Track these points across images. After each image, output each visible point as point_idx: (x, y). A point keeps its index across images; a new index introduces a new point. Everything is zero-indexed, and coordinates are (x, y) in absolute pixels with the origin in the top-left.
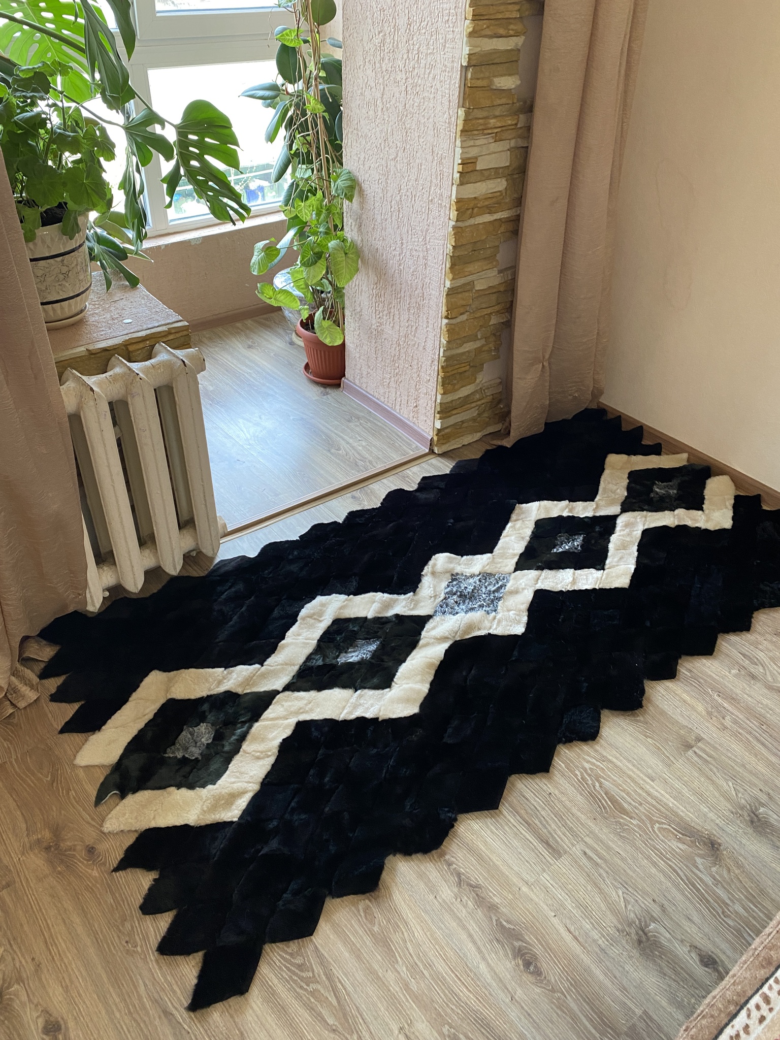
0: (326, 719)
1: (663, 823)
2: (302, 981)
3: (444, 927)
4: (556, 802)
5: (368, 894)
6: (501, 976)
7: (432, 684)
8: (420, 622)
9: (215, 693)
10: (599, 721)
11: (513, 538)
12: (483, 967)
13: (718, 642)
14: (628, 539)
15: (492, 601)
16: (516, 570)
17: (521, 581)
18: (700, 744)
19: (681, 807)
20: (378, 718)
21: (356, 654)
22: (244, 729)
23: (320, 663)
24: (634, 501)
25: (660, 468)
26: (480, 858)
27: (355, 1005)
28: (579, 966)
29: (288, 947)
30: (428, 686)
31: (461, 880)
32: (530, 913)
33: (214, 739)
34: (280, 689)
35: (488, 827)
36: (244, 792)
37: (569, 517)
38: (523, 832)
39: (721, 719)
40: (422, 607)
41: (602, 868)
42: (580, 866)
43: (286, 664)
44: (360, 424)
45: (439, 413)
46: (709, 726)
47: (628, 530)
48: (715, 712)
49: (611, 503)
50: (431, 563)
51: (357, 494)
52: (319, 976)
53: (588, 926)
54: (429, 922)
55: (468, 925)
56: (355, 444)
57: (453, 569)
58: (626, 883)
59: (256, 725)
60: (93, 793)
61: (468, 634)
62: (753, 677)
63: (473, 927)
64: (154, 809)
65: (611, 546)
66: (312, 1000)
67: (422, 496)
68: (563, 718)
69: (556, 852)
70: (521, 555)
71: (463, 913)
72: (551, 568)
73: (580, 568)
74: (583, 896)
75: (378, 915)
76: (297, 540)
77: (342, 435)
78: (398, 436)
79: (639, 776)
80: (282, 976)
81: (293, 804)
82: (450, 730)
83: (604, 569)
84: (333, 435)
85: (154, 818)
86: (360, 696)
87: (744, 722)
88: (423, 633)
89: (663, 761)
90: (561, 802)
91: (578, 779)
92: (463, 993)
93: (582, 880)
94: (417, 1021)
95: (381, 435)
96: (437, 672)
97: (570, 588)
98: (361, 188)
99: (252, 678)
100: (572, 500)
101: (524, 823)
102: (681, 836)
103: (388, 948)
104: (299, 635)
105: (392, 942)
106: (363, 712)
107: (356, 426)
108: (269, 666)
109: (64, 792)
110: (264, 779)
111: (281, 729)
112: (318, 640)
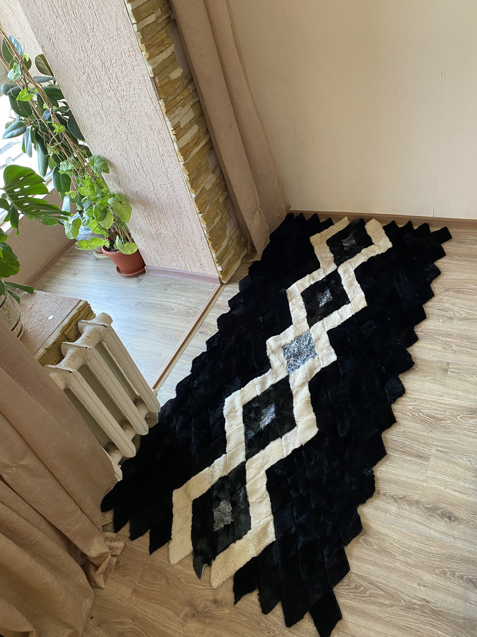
0: (278, 462)
1: (460, 415)
2: (361, 594)
3: (404, 526)
4: (409, 434)
5: (360, 534)
6: (442, 531)
7: (314, 411)
8: (285, 382)
9: (214, 482)
10: (401, 382)
11: (297, 310)
12: (432, 532)
13: (425, 310)
14: (350, 279)
15: (311, 350)
16: (310, 327)
17: (317, 331)
18: (450, 366)
19: (462, 402)
20: (302, 445)
21: (266, 418)
22: (243, 492)
23: (253, 434)
24: (339, 257)
25: (339, 232)
26: (396, 483)
27: (392, 588)
28: (471, 504)
29: (344, 583)
30: (313, 413)
31: (395, 499)
32: (435, 494)
33: (232, 507)
34: (245, 460)
35: (389, 466)
36: (268, 524)
37: (315, 283)
38: (405, 458)
39: (451, 348)
40: (280, 374)
41: (449, 453)
42: (440, 458)
43: (237, 445)
44: (173, 288)
45: (217, 263)
46: (448, 354)
47: (347, 275)
48: (446, 346)
49: (329, 264)
50: (268, 347)
51: (201, 329)
52: (367, 586)
53: (462, 484)
54: (396, 528)
55: (413, 518)
56: (179, 302)
57: (281, 344)
58: (464, 453)
59: (247, 486)
60: (193, 573)
61: (312, 375)
62: (451, 318)
63: (416, 517)
64: (232, 561)
65: (345, 288)
66: (372, 599)
67: (236, 312)
68: (385, 391)
69: (426, 458)
70: (307, 317)
71: (407, 513)
72: (326, 316)
73: (339, 308)
74: (451, 471)
75: (371, 540)
76: (191, 374)
77: (168, 300)
78: (198, 284)
79: (435, 398)
80: (351, 597)
81: (295, 514)
82: (339, 430)
83: (350, 302)
84: (163, 303)
85: (235, 565)
86: (286, 439)
87: (461, 343)
88: (291, 387)
89: (441, 385)
90: (411, 432)
91: (411, 417)
92: (433, 549)
93: (446, 464)
94: (423, 576)
95: (188, 288)
96: (312, 403)
97: (342, 321)
98: (110, 162)
99: (226, 463)
100: (310, 273)
101: (402, 453)
102: (471, 416)
103: (387, 552)
104: (232, 426)
105: (386, 548)
106: (293, 446)
107: (172, 291)
108: (230, 451)
109: (178, 582)
110: (272, 511)
111: (261, 480)
112: (243, 423)
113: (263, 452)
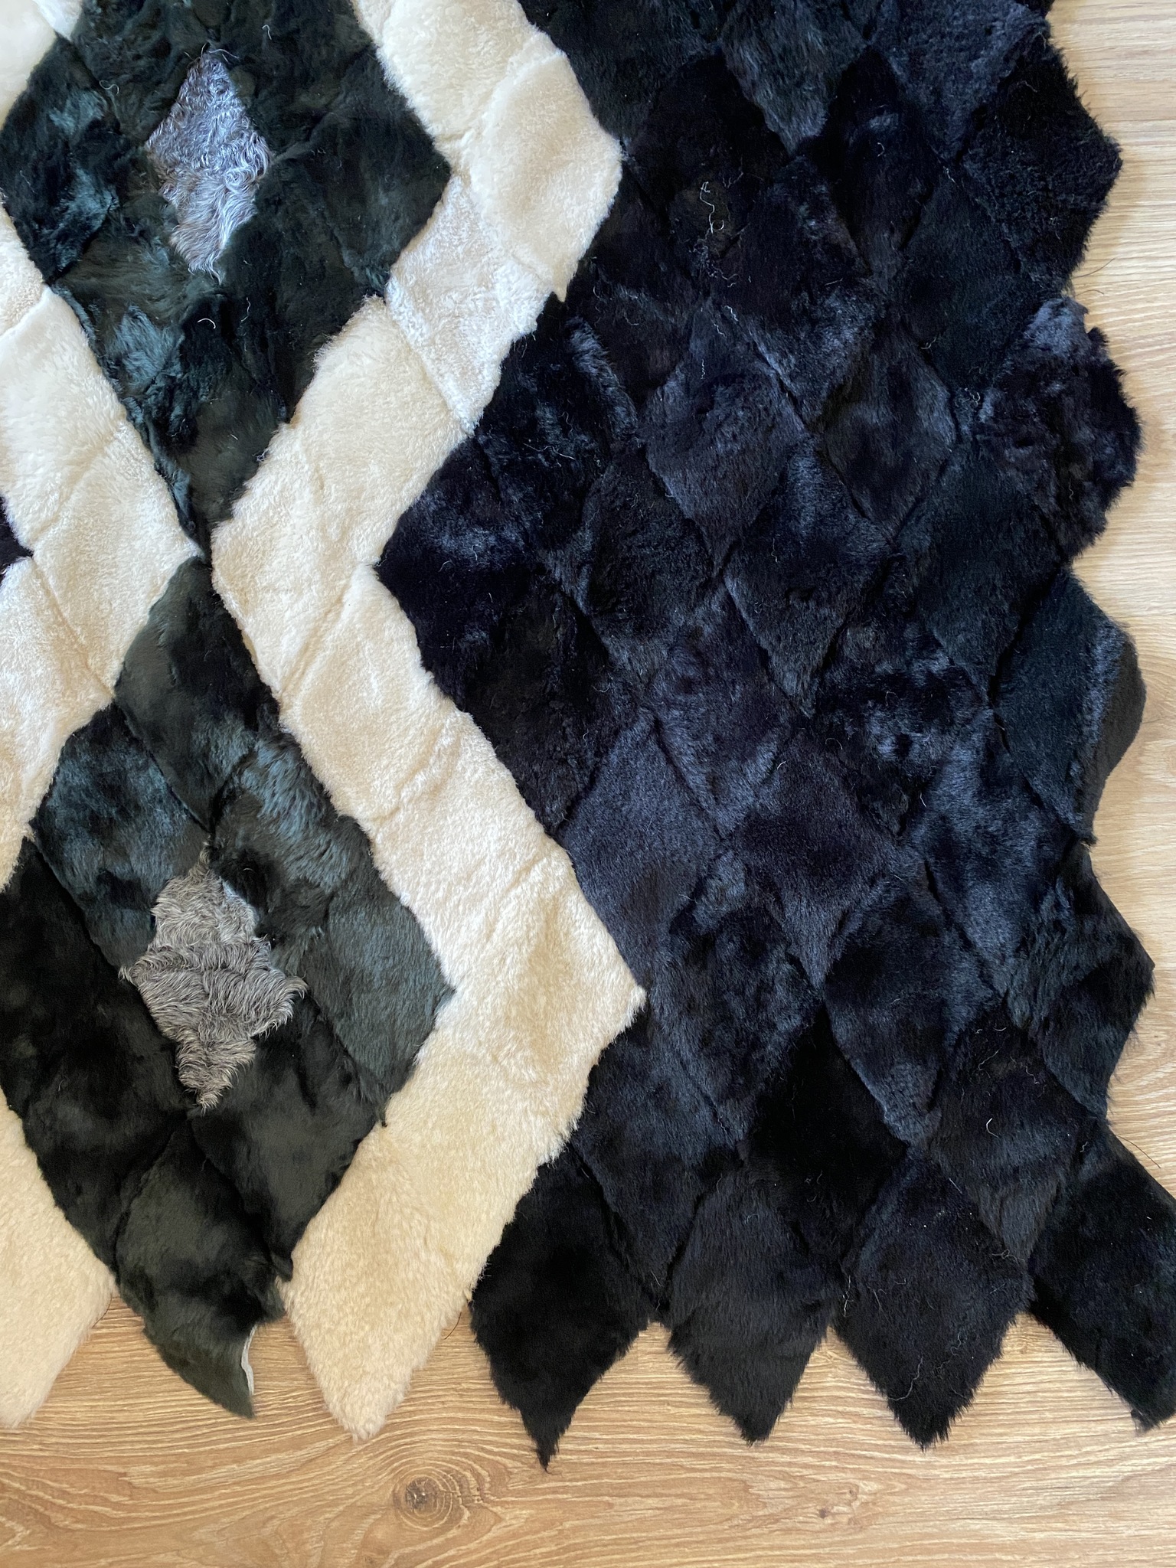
7: (537, 17)
9: (40, 790)
21: (208, 189)
23: (161, 339)
29: (1143, 1052)
33: (255, 902)
34: (189, 549)
36: (553, 914)
43: (82, 463)
59: (295, 718)
64: (419, 1242)
86: (422, 295)
99: (60, 622)
108: (44, 529)
109: (115, 1498)
110: (540, 817)
111: (369, 646)
112: (49, 282)
113: (297, 446)
